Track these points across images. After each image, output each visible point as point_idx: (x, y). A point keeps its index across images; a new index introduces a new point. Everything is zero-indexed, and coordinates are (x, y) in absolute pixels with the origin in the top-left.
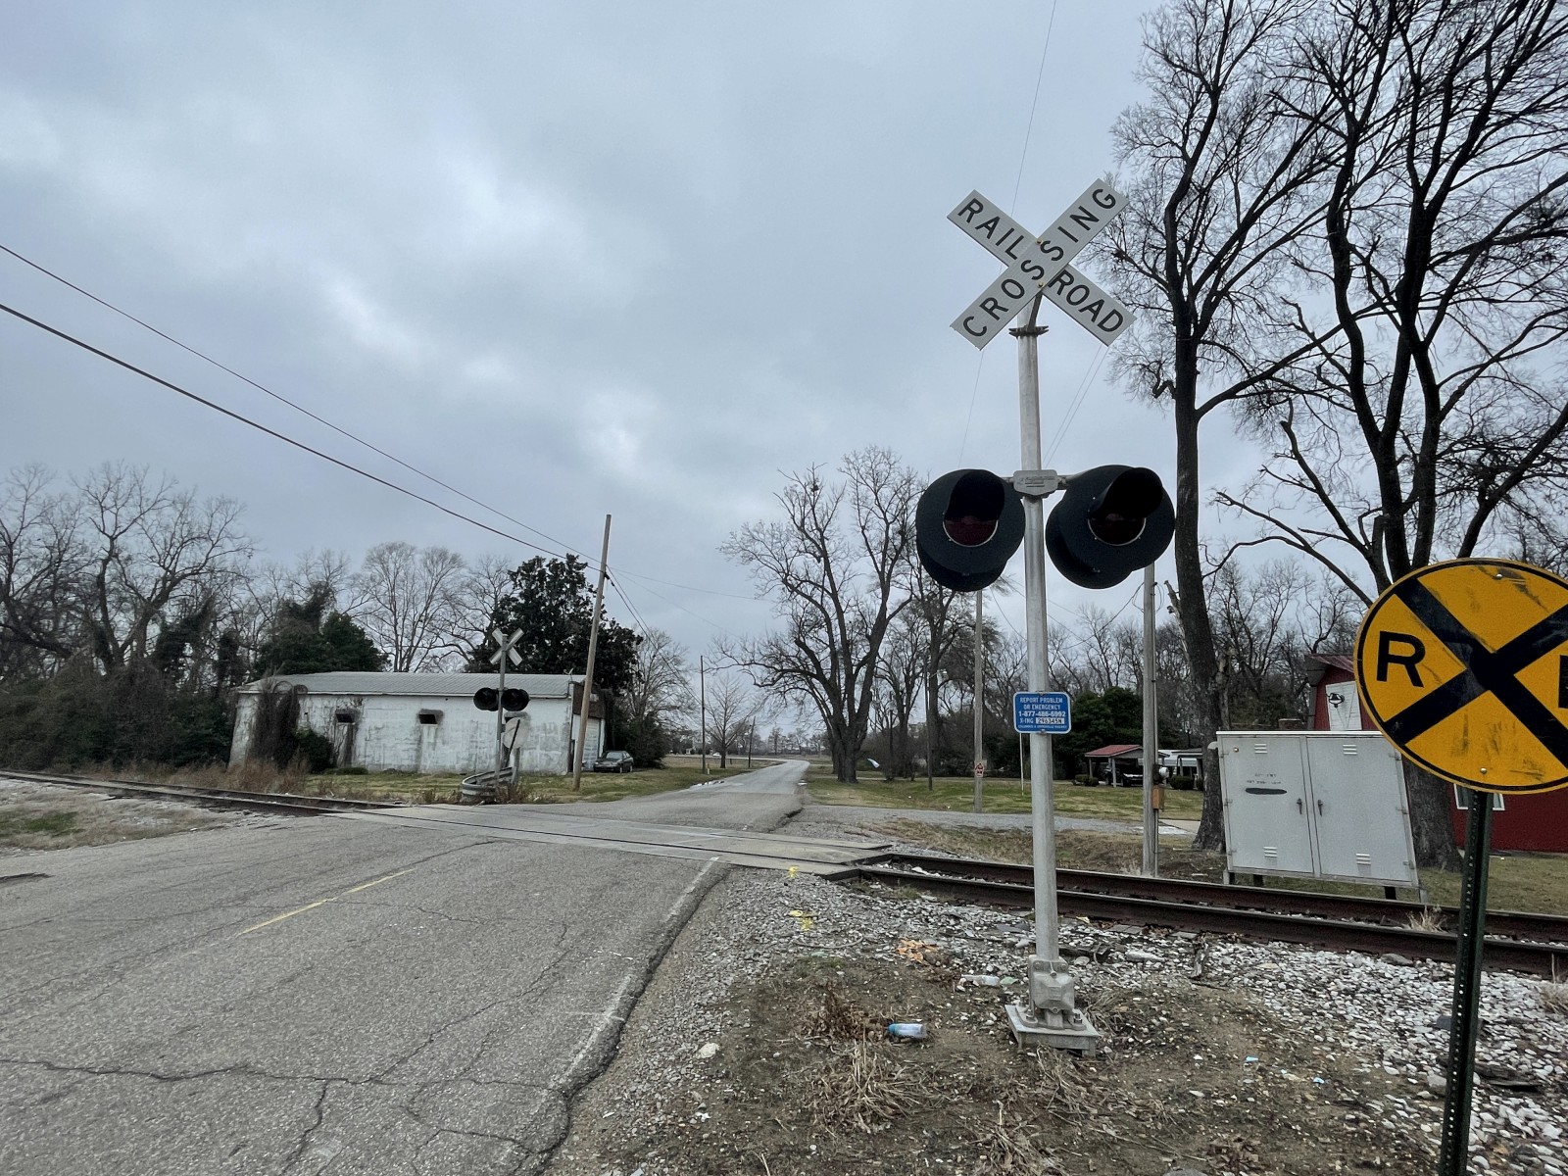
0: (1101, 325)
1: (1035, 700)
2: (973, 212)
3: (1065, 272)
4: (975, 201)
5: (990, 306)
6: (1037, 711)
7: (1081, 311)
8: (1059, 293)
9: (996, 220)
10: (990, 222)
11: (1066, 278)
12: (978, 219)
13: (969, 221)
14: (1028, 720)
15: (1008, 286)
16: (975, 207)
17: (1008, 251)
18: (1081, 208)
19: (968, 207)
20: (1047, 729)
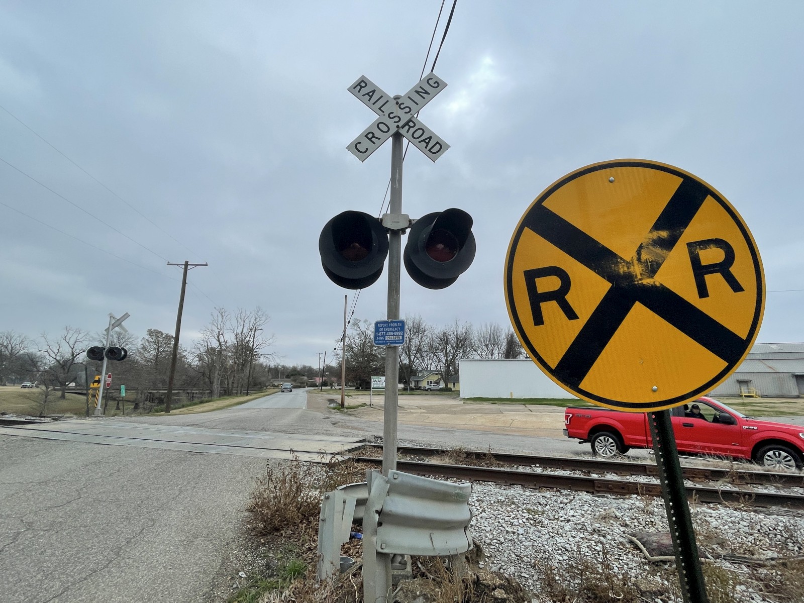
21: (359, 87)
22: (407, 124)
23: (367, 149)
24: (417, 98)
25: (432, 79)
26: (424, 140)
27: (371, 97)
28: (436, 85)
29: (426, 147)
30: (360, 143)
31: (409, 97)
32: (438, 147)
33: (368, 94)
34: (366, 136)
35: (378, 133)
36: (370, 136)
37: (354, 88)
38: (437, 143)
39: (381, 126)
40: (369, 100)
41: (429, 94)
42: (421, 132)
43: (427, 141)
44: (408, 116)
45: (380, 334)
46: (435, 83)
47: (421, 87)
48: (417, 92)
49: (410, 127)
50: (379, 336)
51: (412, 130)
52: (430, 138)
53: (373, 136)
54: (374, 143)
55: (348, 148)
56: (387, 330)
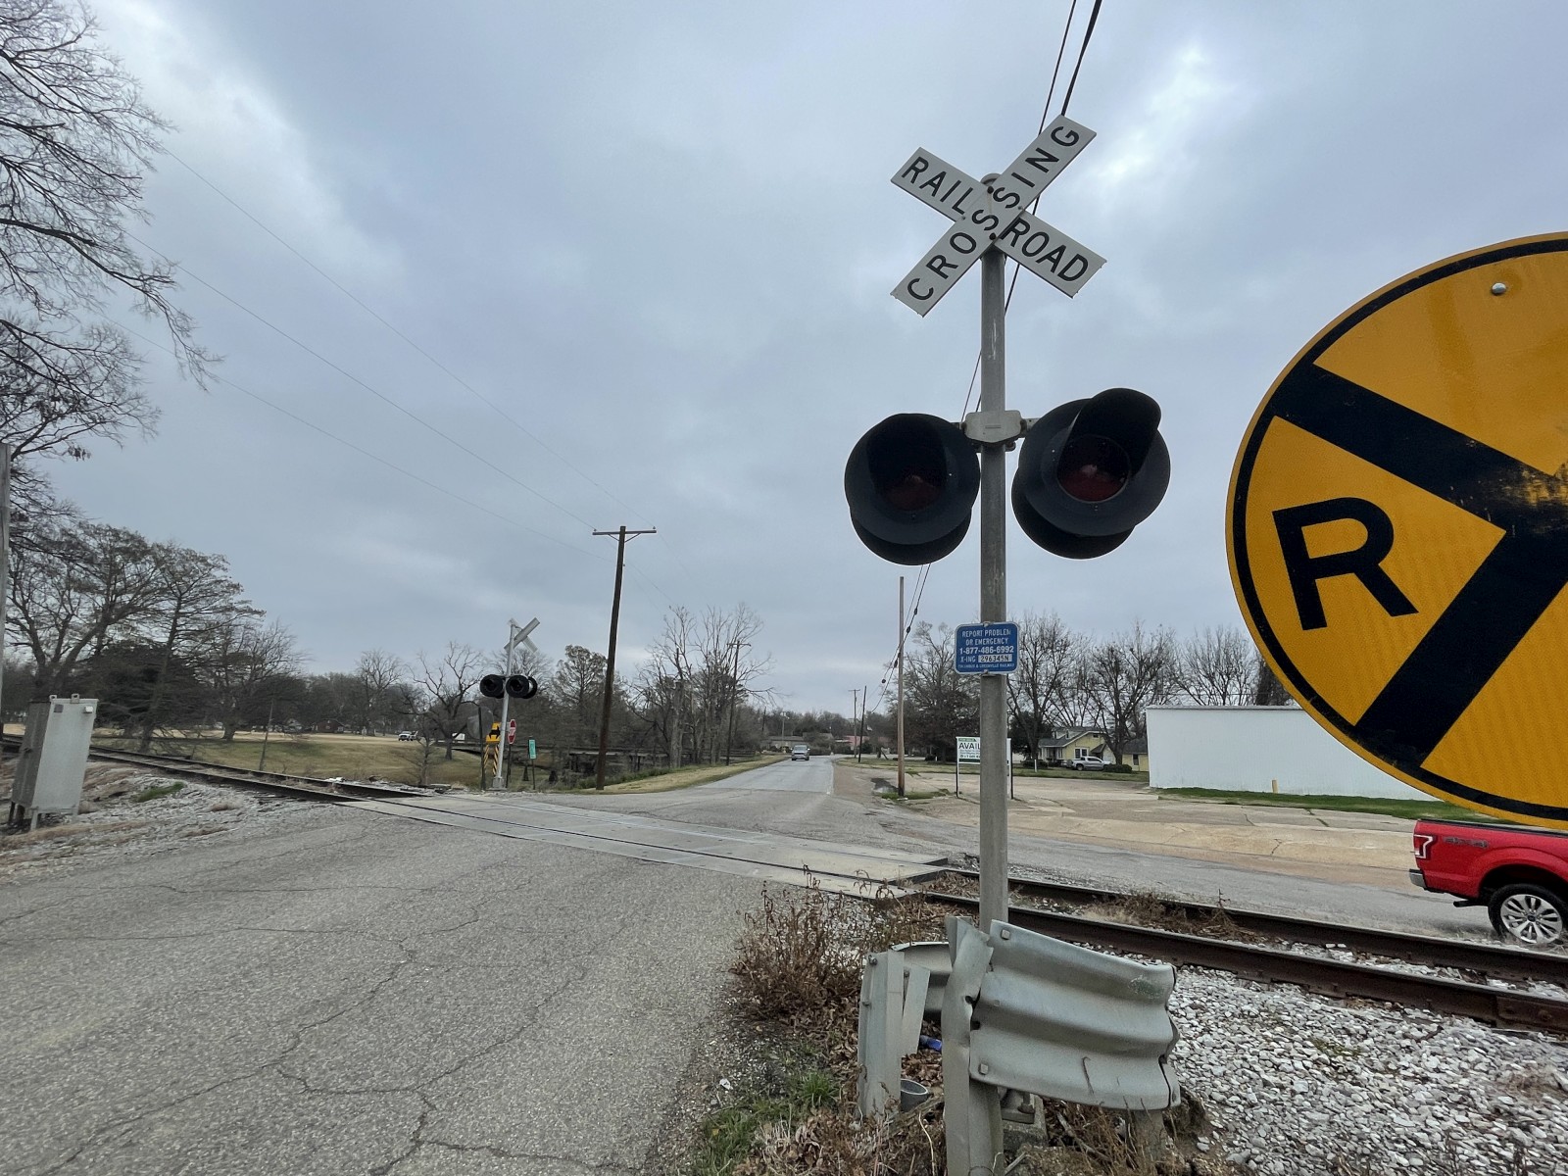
21: (913, 172)
22: (1011, 228)
23: (931, 291)
24: (1030, 172)
25: (1061, 128)
26: (1049, 257)
27: (937, 187)
28: (1072, 138)
29: (1053, 270)
30: (917, 280)
31: (1014, 175)
32: (1079, 264)
33: (931, 183)
34: (930, 265)
35: (952, 256)
36: (937, 263)
37: (904, 176)
38: (1078, 257)
39: (958, 241)
40: (934, 195)
41: (1056, 160)
42: (1040, 240)
43: (1055, 256)
44: (1015, 212)
45: (968, 651)
46: (1068, 136)
47: (1039, 150)
48: (1031, 161)
49: (1018, 234)
50: (965, 655)
51: (1022, 239)
52: (1061, 249)
53: (944, 264)
54: (946, 277)
55: (896, 293)
56: (980, 642)
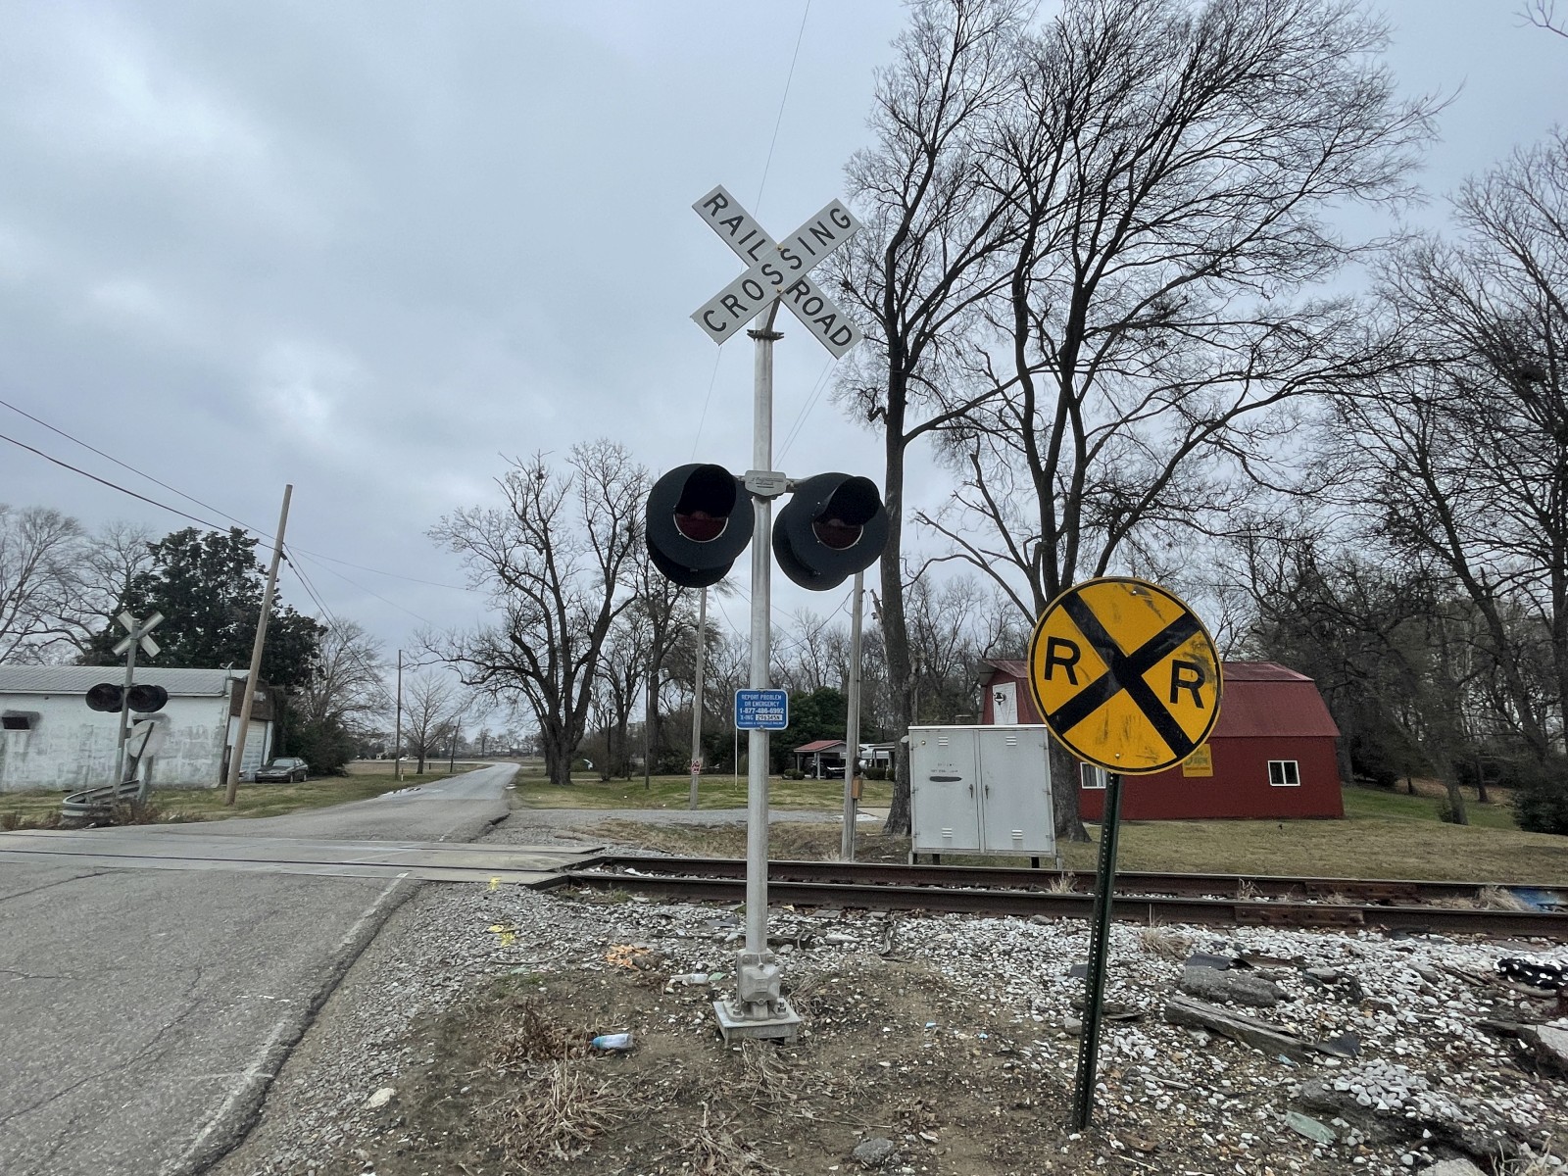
0: (832, 338)
1: (756, 697)
2: (718, 206)
3: (801, 282)
4: (720, 195)
5: (730, 302)
6: (757, 708)
7: (816, 321)
8: (796, 301)
9: (740, 219)
10: (735, 219)
11: (803, 288)
12: (723, 215)
13: (713, 214)
14: (748, 717)
15: (748, 285)
16: (721, 202)
17: (750, 252)
18: (819, 223)
19: (714, 200)
20: (765, 726)
